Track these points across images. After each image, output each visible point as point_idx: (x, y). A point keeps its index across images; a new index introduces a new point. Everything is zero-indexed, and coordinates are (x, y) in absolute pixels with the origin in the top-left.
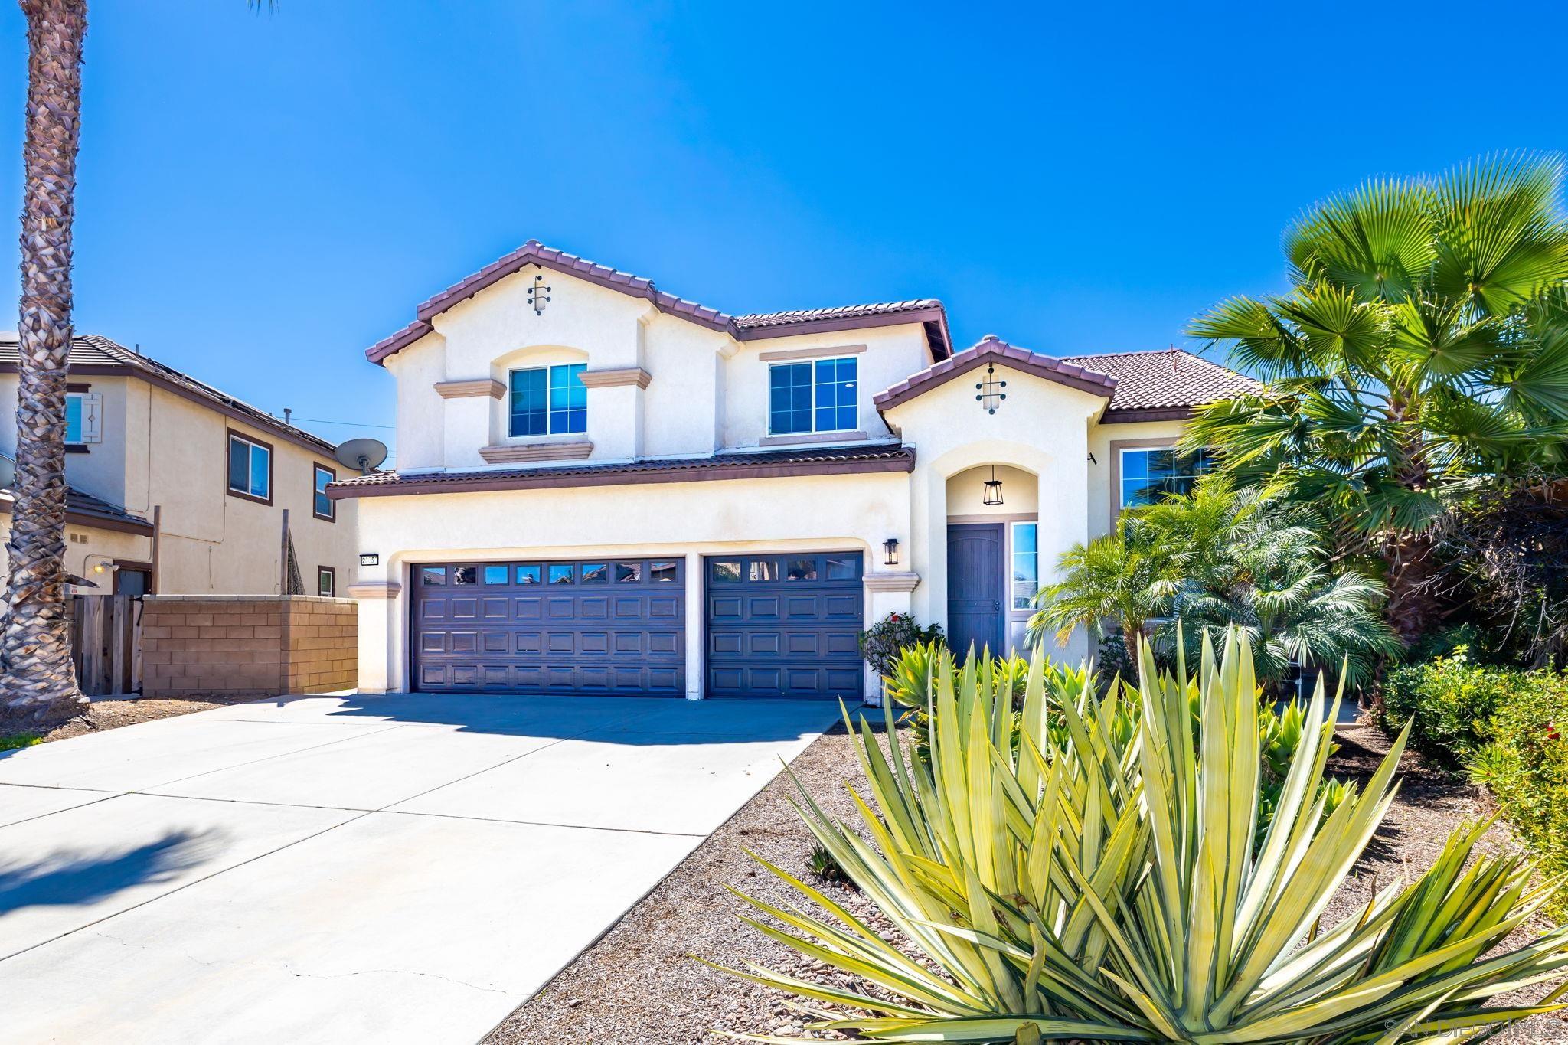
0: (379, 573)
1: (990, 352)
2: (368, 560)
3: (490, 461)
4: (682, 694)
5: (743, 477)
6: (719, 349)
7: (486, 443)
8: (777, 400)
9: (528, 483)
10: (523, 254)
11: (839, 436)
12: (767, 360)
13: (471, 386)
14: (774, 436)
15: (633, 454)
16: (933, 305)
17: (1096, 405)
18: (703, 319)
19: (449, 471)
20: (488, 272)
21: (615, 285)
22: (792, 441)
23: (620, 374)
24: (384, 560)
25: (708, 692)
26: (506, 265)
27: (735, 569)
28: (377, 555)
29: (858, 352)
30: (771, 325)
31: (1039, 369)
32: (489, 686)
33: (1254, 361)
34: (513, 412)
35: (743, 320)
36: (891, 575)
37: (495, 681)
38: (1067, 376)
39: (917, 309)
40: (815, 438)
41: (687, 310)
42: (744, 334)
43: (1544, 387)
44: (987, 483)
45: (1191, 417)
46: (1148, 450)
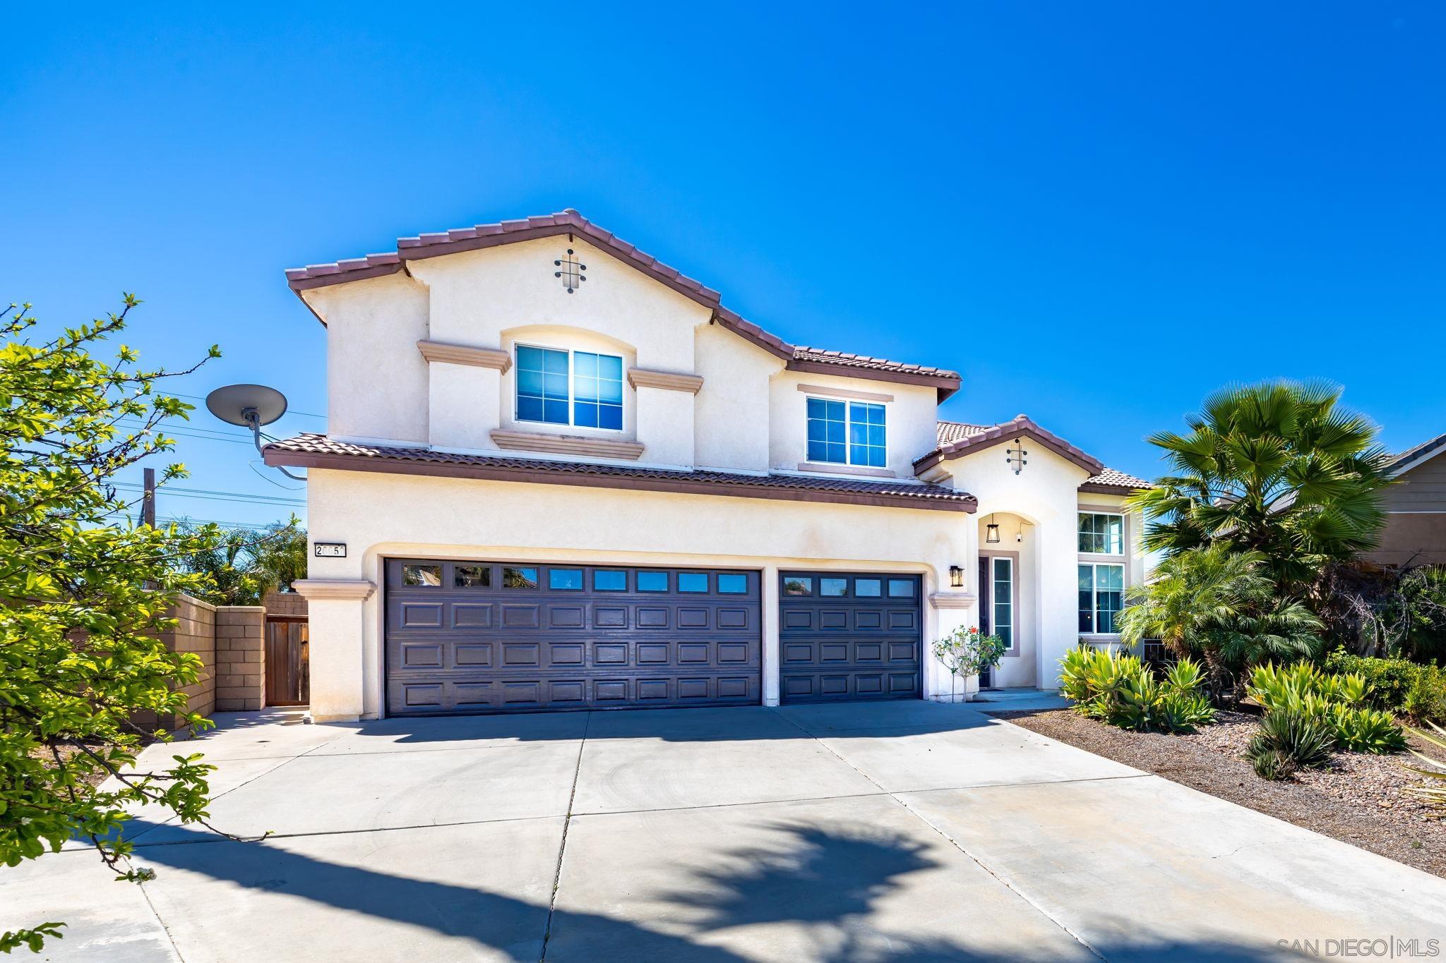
0: (351, 567)
1: (1026, 428)
2: (329, 550)
3: (502, 445)
4: (759, 701)
5: (839, 502)
6: (772, 374)
7: (497, 425)
8: (814, 430)
9: (599, 480)
10: (563, 223)
11: (872, 472)
12: (805, 392)
13: (477, 354)
14: (812, 463)
15: (691, 461)
16: (955, 376)
17: (1082, 477)
18: (767, 343)
19: (435, 449)
20: (512, 229)
21: (679, 286)
22: (838, 470)
23: (680, 379)
24: (356, 552)
25: (784, 697)
26: (540, 228)
27: (807, 584)
28: (345, 545)
29: (887, 401)
30: (820, 362)
31: (1057, 447)
32: (509, 705)
33: (1186, 467)
34: (519, 393)
35: (799, 350)
36: (956, 595)
37: (519, 699)
38: (1074, 455)
39: (935, 376)
40: (851, 471)
41: (751, 331)
42: (796, 364)
43: (1353, 512)
44: (989, 526)
45: (1131, 496)
46: (1094, 513)
